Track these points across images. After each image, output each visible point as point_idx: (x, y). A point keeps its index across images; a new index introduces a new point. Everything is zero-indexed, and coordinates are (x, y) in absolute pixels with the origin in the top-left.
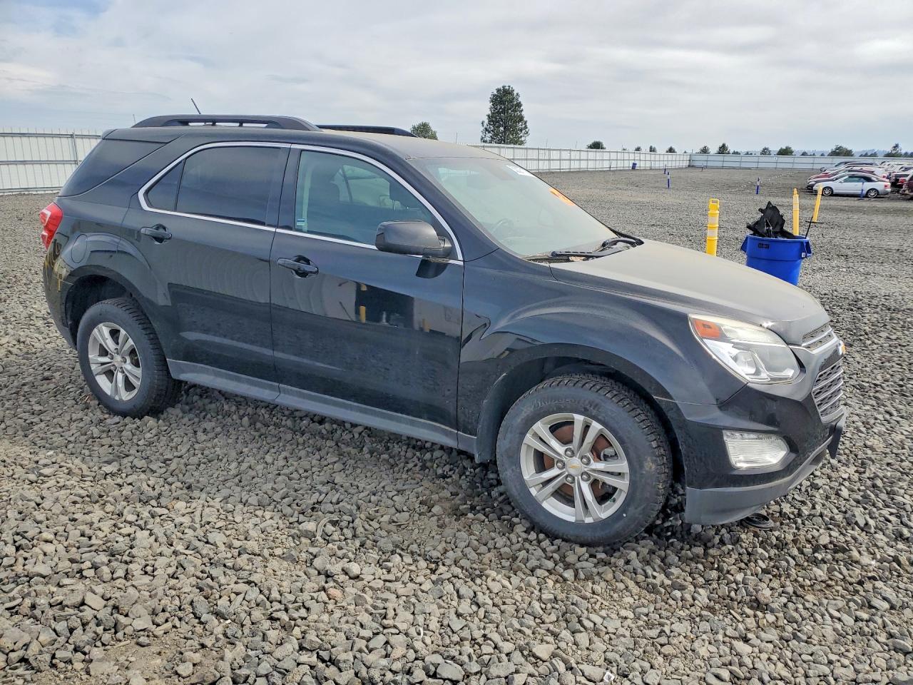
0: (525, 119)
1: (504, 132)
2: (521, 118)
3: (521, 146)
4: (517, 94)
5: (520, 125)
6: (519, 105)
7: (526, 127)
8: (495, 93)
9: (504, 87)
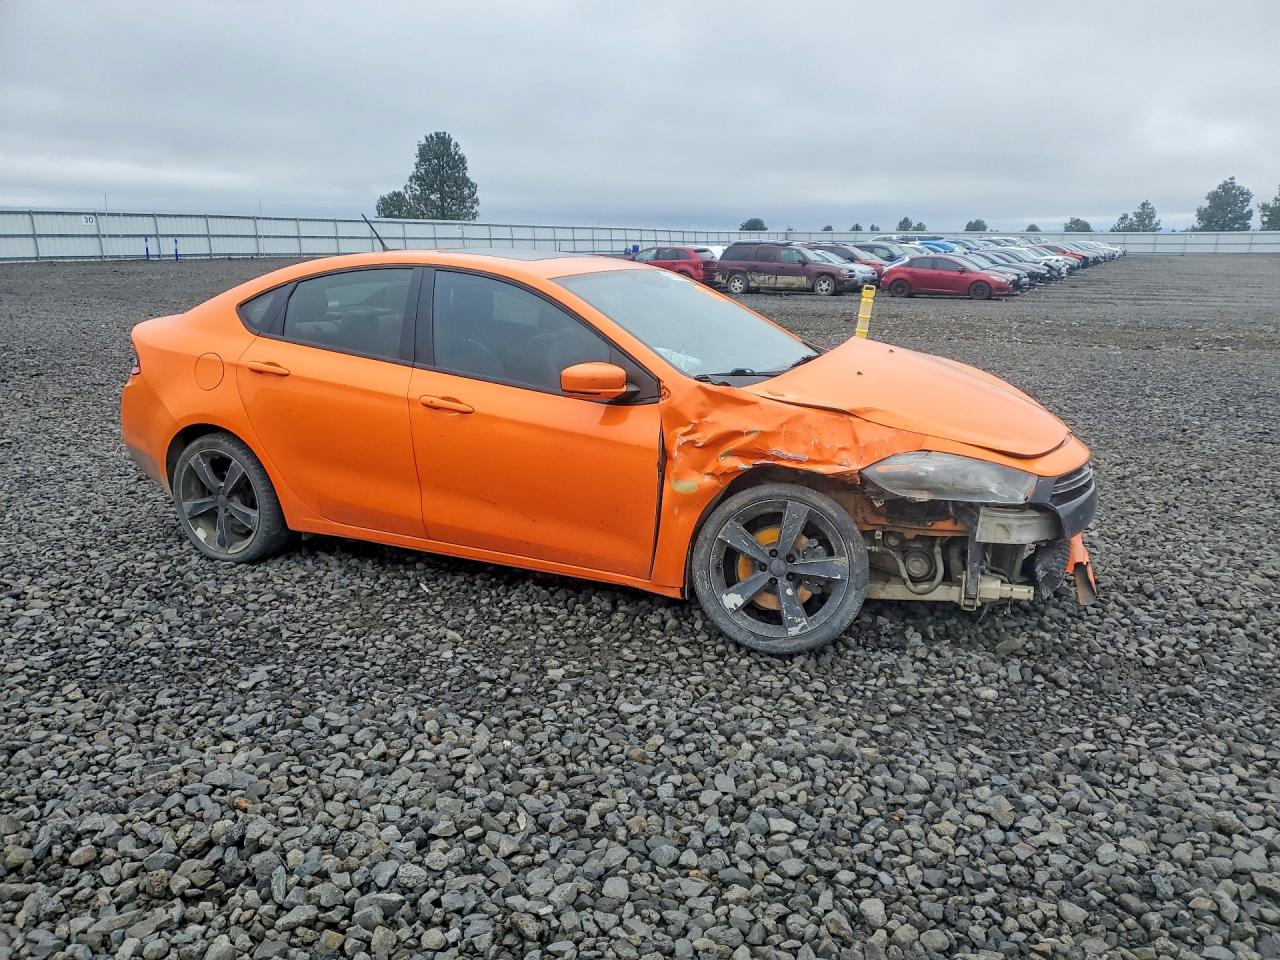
0: (472, 180)
1: (442, 199)
2: (466, 182)
3: (472, 222)
4: (457, 145)
5: (466, 192)
6: (462, 160)
7: (474, 193)
8: (424, 142)
9: (436, 134)
